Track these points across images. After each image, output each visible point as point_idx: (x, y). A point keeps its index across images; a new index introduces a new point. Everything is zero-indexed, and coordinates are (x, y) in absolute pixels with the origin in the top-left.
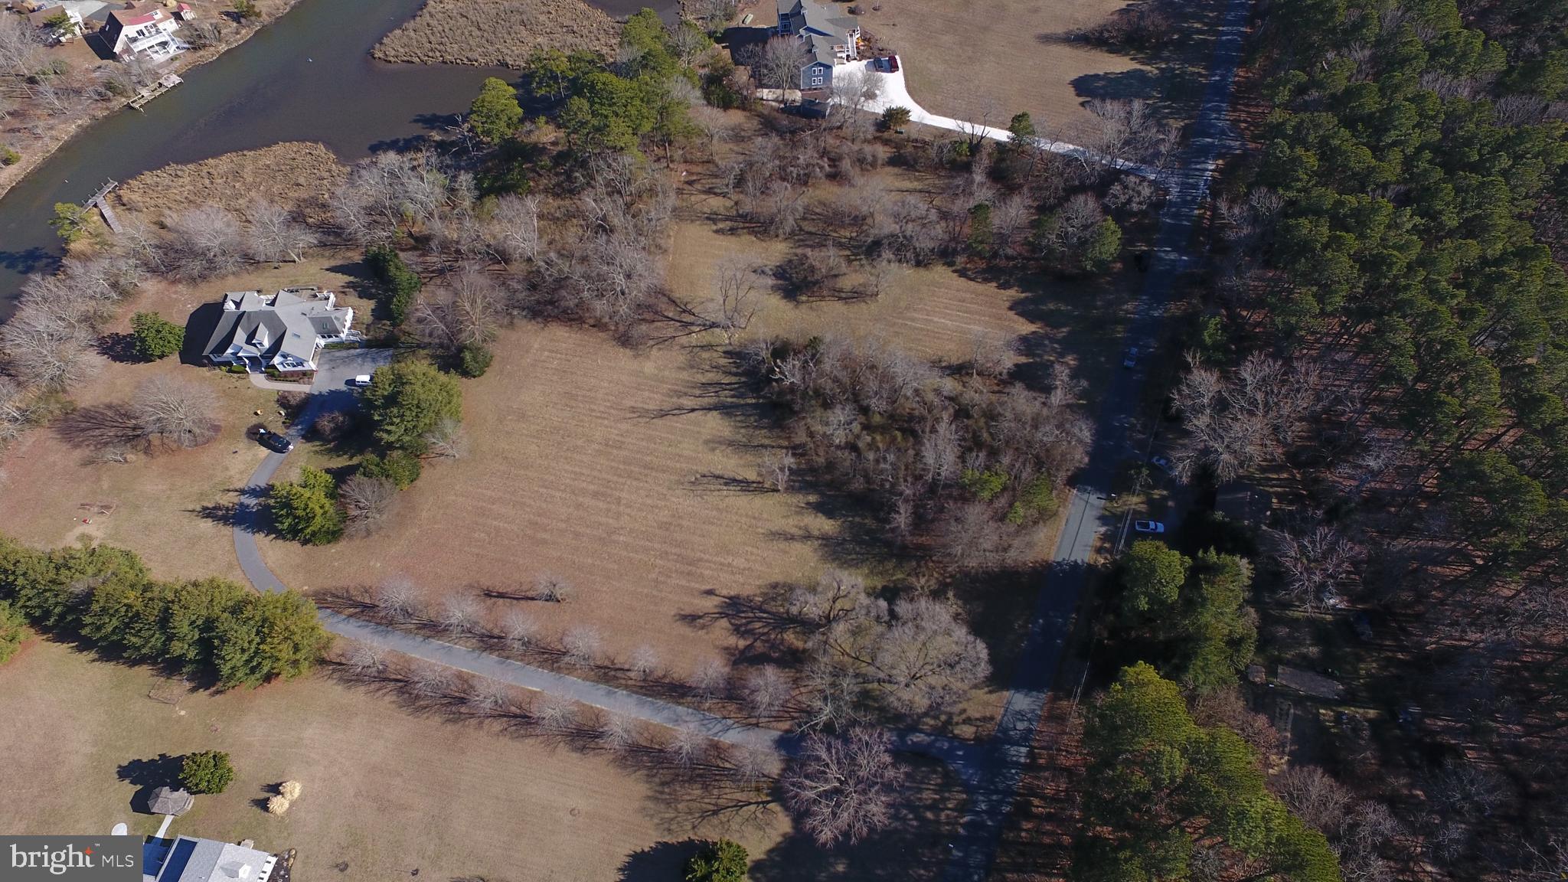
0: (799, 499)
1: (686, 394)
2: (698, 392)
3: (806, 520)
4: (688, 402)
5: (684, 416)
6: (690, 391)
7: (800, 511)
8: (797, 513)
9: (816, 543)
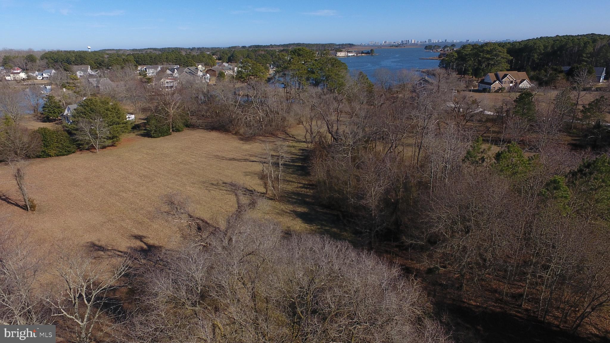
0: (287, 207)
1: (257, 156)
2: (265, 157)
4: (254, 159)
5: (245, 163)
6: (260, 156)
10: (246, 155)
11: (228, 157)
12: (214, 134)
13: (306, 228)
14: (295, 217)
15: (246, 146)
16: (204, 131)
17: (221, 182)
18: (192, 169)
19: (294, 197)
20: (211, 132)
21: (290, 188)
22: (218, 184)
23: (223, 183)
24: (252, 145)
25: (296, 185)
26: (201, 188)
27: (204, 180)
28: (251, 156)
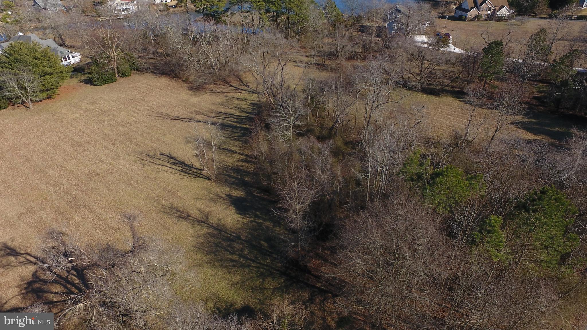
0: (223, 190)
1: (203, 114)
2: (212, 115)
3: (213, 209)
4: (199, 117)
5: (189, 123)
6: (207, 113)
7: (216, 199)
8: (212, 200)
9: (205, 230)
10: (192, 113)
11: (172, 115)
12: (163, 81)
13: (238, 221)
14: (229, 204)
15: (195, 99)
16: (153, 77)
17: (158, 153)
18: (130, 133)
19: (233, 174)
20: (161, 77)
21: (231, 161)
22: (154, 155)
23: (161, 154)
24: (201, 97)
25: (238, 157)
26: (135, 161)
27: (140, 150)
28: (198, 113)
